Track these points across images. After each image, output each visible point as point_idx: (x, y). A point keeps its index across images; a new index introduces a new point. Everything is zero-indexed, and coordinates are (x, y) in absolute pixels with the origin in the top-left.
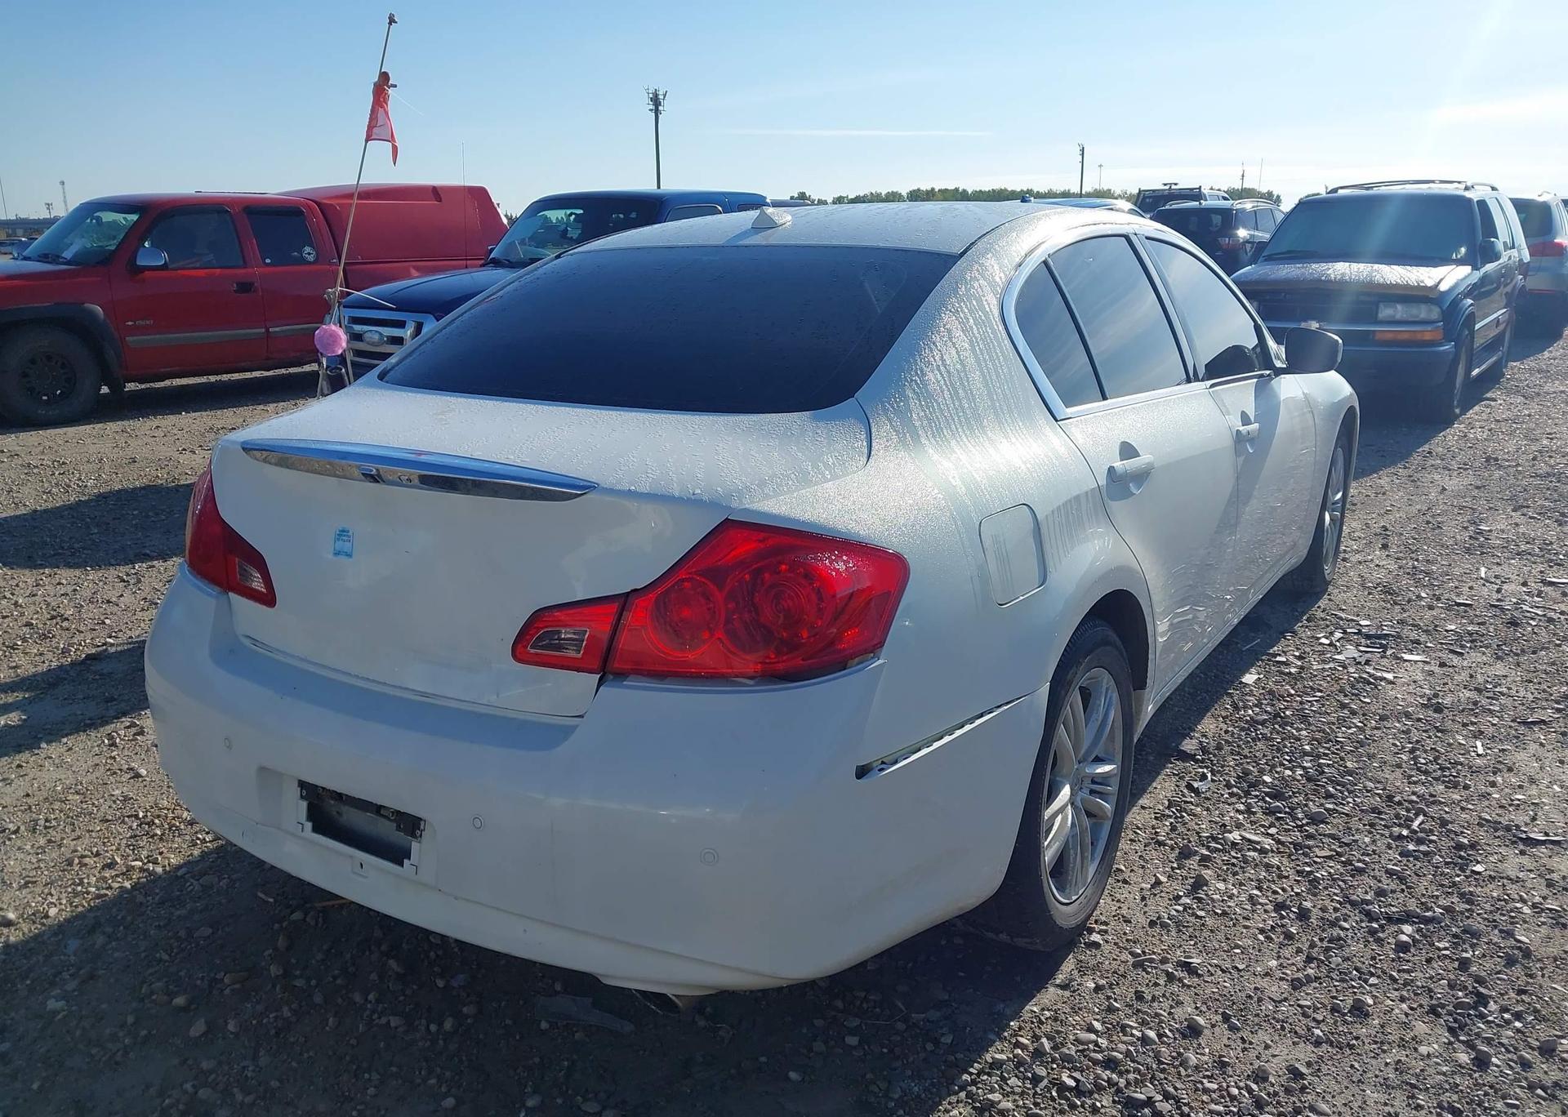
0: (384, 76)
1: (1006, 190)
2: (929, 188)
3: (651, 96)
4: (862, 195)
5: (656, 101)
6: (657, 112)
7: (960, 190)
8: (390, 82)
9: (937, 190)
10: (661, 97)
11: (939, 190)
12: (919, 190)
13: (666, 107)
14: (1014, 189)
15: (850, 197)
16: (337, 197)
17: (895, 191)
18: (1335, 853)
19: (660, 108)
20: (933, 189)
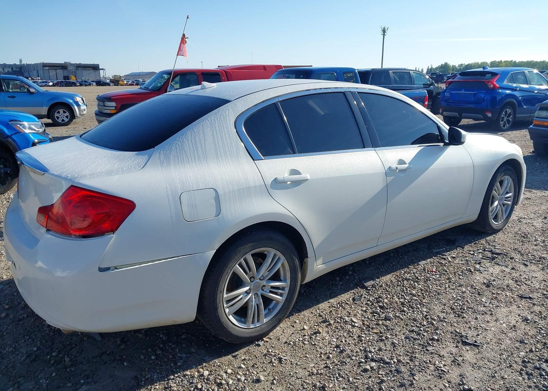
0: (184, 35)
1: (533, 61)
2: (500, 60)
3: (382, 29)
4: (471, 63)
5: (384, 31)
6: (384, 35)
7: (513, 61)
8: (186, 37)
9: (503, 61)
10: (386, 29)
11: (504, 61)
12: (495, 61)
13: (388, 33)
14: (537, 61)
15: (465, 64)
16: (232, 69)
17: (485, 61)
18: (379, 332)
19: (385, 33)
20: (501, 61)
